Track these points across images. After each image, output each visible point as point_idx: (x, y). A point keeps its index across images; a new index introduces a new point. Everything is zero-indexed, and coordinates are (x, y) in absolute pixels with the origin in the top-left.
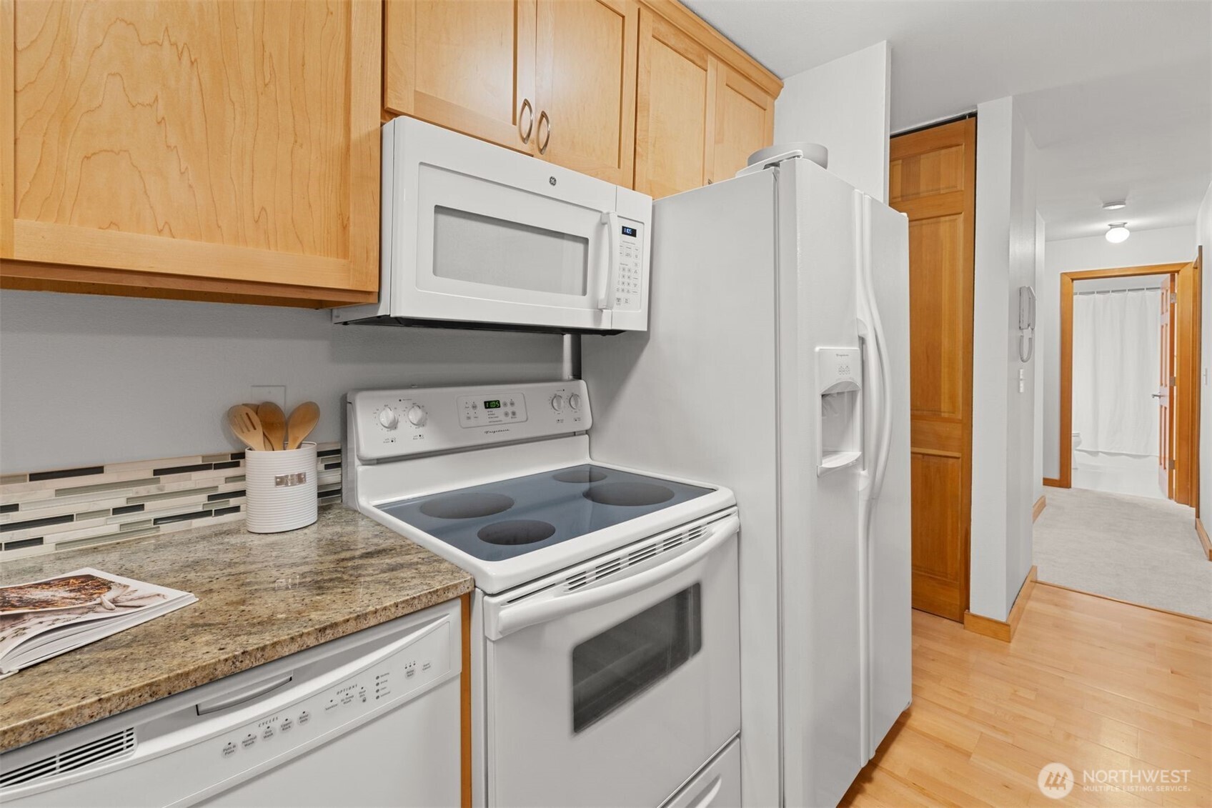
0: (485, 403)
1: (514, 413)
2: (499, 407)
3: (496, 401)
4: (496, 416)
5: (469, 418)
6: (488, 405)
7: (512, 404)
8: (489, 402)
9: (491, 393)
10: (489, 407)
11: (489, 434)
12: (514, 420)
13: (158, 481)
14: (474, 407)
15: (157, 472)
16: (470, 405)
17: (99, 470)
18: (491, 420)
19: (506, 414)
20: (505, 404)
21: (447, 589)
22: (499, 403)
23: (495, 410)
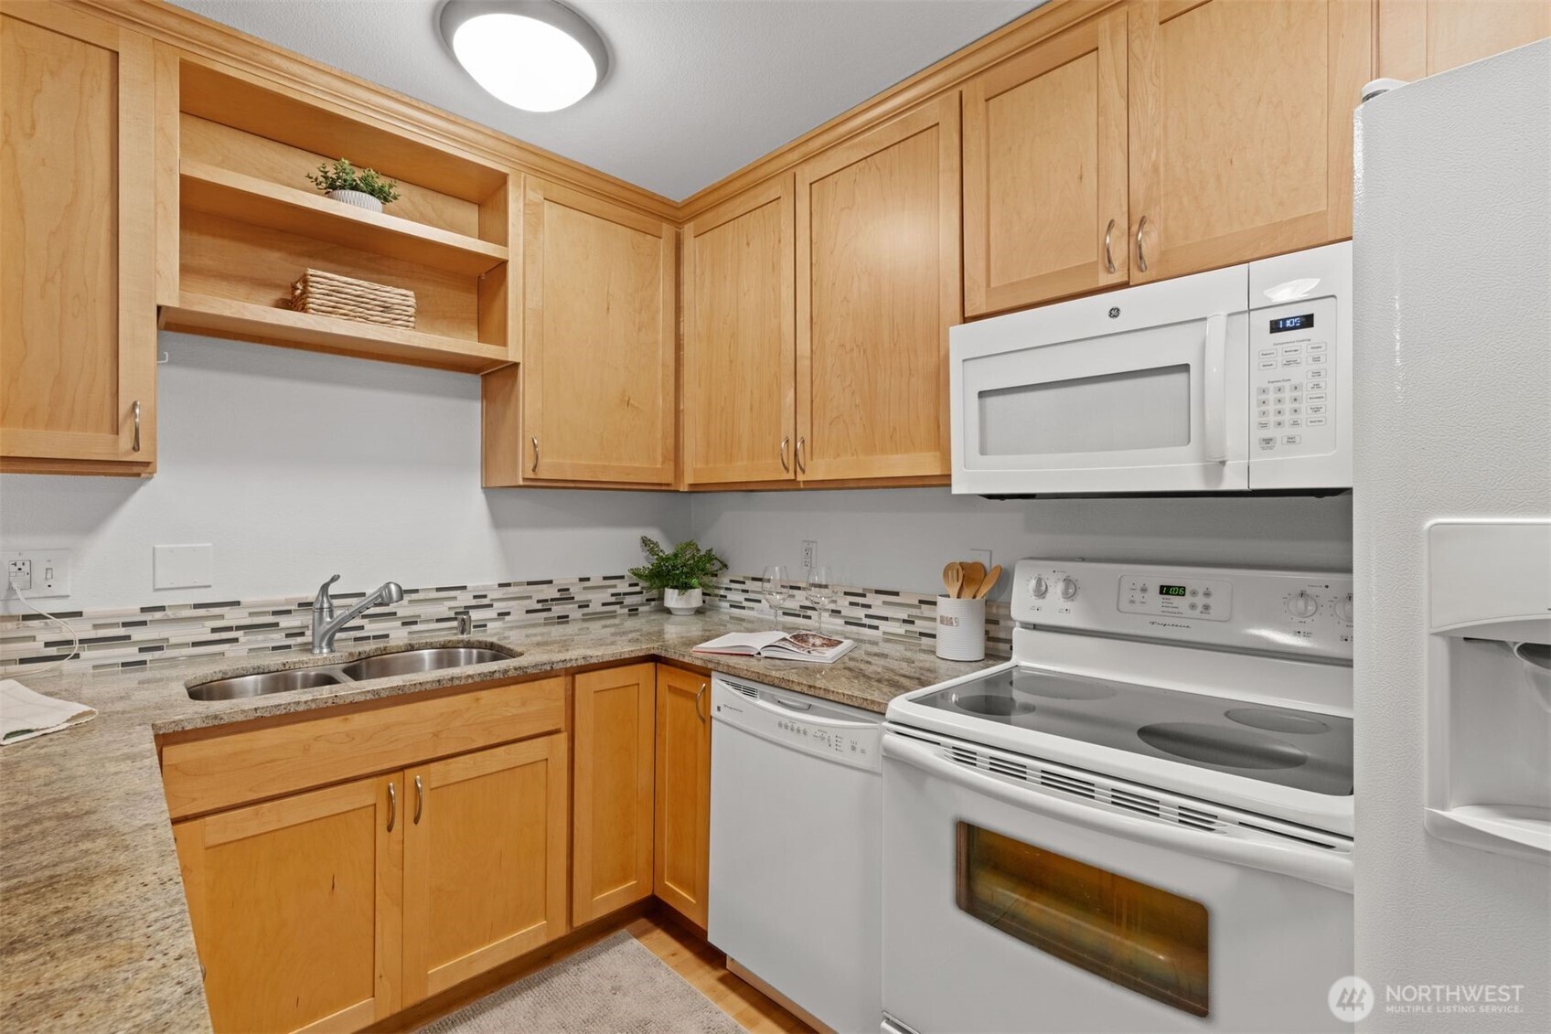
0: (1162, 587)
1: (1206, 607)
2: (1184, 595)
3: (1180, 587)
4: (1174, 605)
5: (1133, 602)
6: (1165, 590)
7: (1207, 594)
8: (1169, 587)
9: (1172, 576)
10: (1167, 593)
11: (1155, 625)
12: (1204, 616)
13: (920, 608)
14: (1144, 590)
15: (921, 602)
16: (1139, 587)
17: (896, 594)
18: (1164, 609)
19: (1193, 606)
20: (1194, 593)
21: (873, 702)
22: (1184, 590)
23: (1175, 600)
